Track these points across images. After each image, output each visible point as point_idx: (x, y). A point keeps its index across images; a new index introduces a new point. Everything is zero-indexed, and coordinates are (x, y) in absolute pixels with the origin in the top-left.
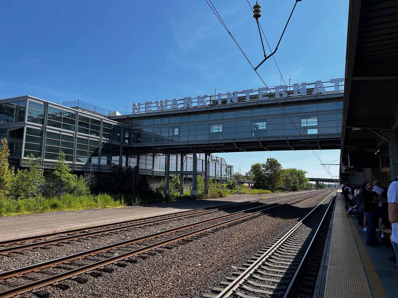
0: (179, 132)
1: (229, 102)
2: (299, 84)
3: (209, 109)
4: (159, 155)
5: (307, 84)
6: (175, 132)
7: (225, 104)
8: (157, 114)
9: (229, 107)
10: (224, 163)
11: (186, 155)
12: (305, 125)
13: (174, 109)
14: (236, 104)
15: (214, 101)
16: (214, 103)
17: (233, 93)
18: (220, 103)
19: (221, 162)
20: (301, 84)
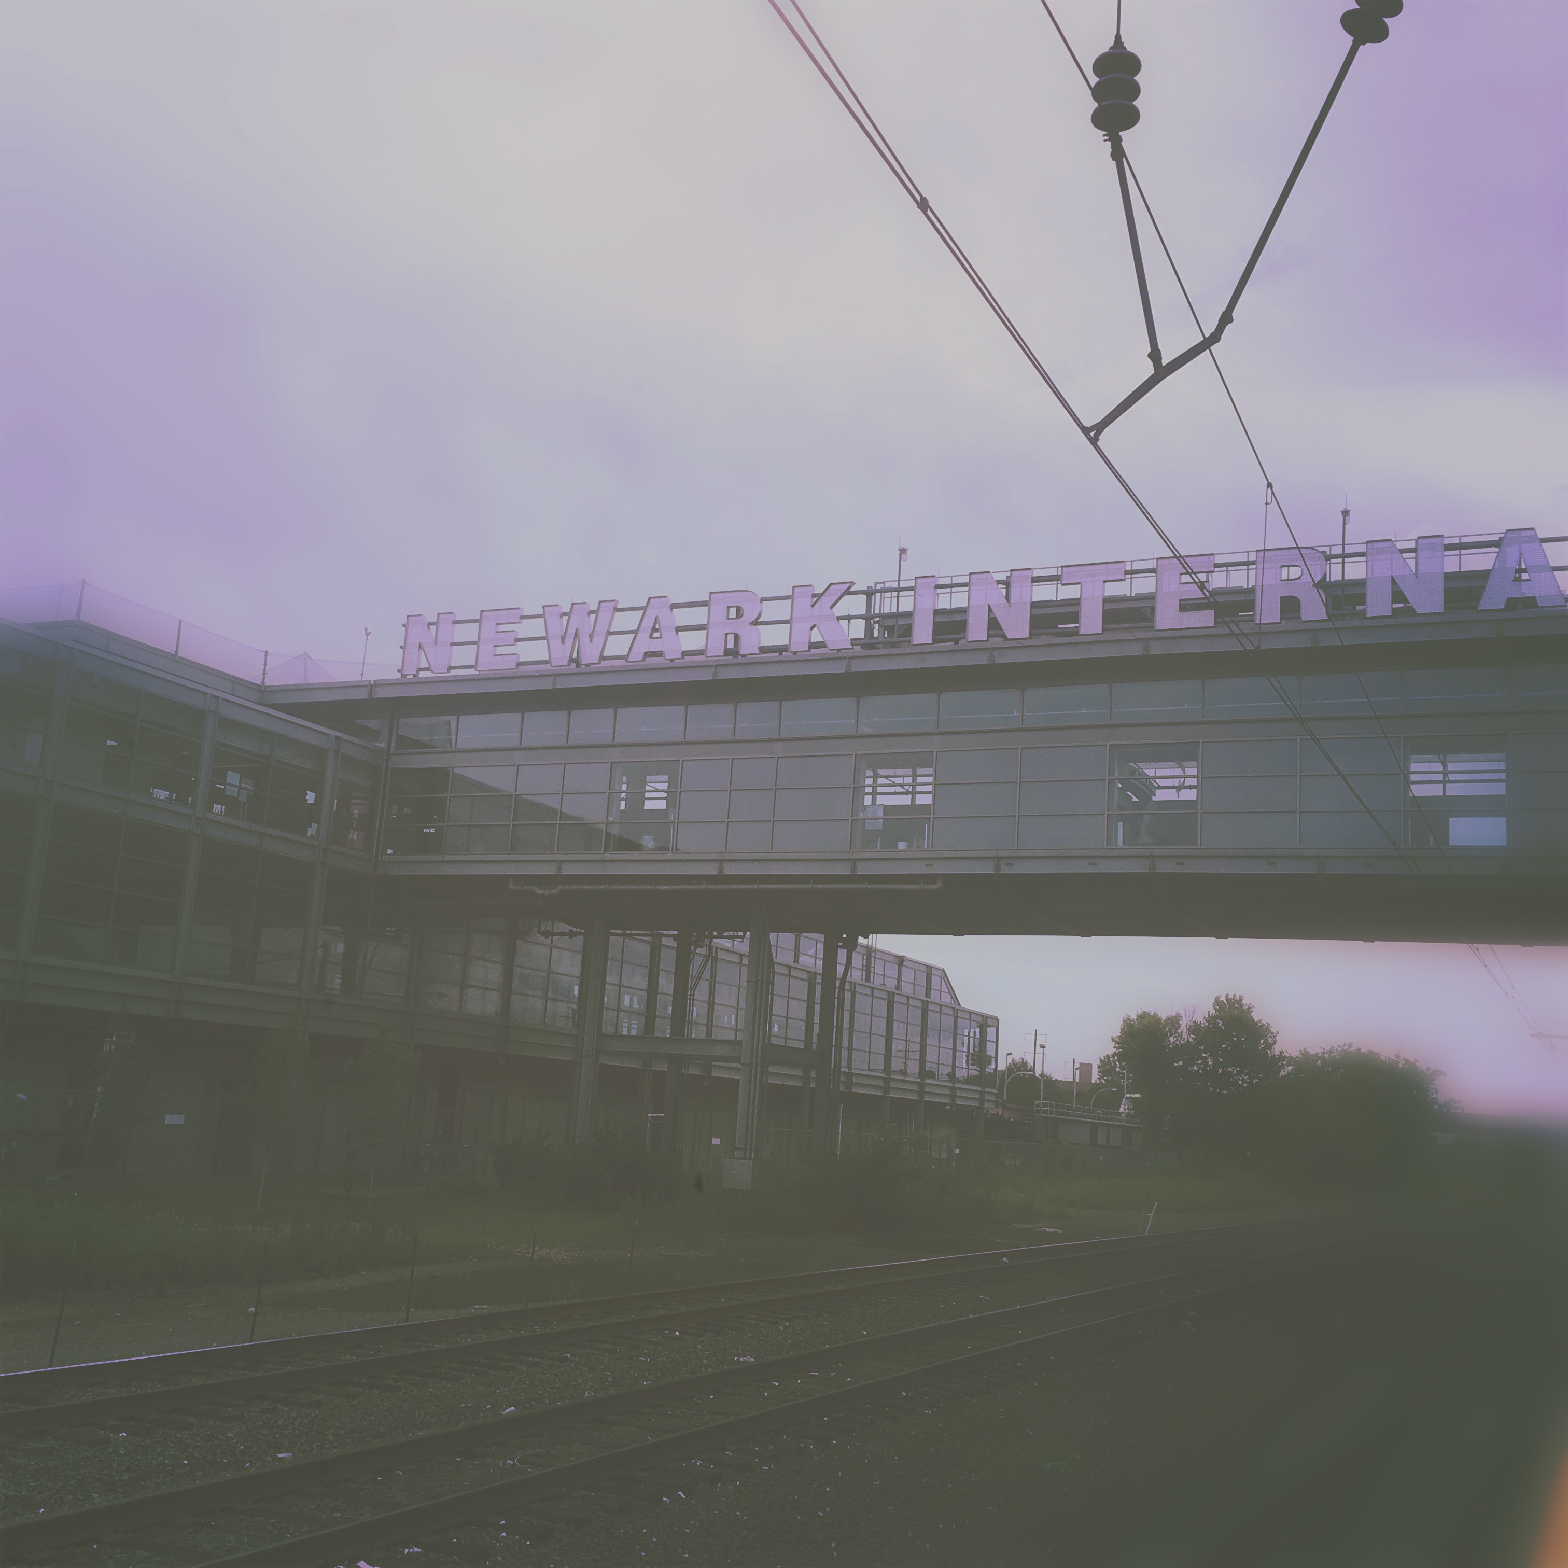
0: (672, 797)
1: (977, 631)
2: (1400, 546)
3: (859, 667)
4: (546, 934)
5: (1448, 547)
6: (647, 795)
7: (956, 641)
8: (546, 685)
9: (982, 659)
10: (947, 999)
11: (711, 937)
12: (1435, 790)
13: (647, 654)
14: (1018, 645)
15: (889, 622)
16: (891, 629)
17: (1003, 577)
18: (922, 634)
19: (928, 994)
20: (1412, 545)
